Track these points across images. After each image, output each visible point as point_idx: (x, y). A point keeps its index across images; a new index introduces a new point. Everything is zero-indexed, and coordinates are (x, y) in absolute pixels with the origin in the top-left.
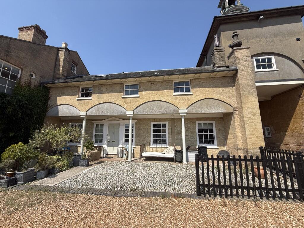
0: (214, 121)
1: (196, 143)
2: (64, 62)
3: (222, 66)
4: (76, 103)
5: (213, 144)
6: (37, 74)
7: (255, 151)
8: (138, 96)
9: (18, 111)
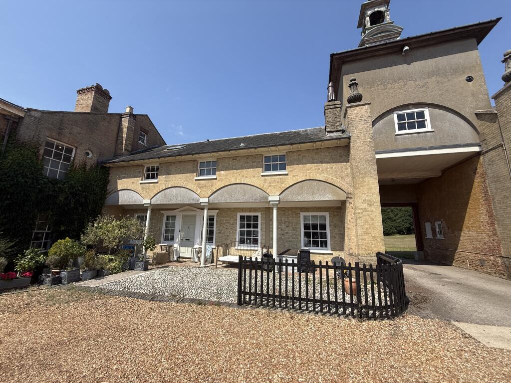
0: (328, 213)
1: (300, 245)
2: (127, 132)
3: (335, 130)
4: (139, 188)
5: (326, 247)
6: (93, 152)
7: (369, 258)
8: (214, 177)
9: (70, 200)
